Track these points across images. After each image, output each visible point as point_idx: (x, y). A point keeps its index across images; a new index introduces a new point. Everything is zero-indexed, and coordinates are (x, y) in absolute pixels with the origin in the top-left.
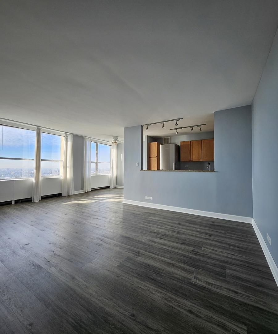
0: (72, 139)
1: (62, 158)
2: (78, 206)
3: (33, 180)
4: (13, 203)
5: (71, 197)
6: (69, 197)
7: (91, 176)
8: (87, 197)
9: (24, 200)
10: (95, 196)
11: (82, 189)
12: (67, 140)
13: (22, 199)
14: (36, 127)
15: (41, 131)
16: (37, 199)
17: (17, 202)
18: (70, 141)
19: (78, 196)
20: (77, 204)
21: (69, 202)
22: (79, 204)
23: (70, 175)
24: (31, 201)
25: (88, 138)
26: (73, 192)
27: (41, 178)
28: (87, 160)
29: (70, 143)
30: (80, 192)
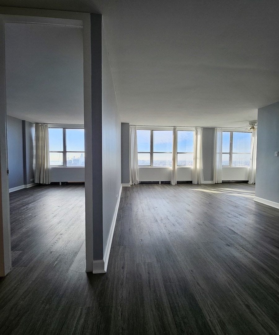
0: (202, 132)
1: (193, 150)
2: (201, 193)
3: (171, 168)
4: (160, 183)
5: (200, 186)
6: (198, 185)
7: (222, 167)
8: (214, 187)
9: (166, 182)
10: (224, 188)
11: (212, 179)
12: (197, 134)
13: (165, 181)
14: (173, 127)
15: (177, 129)
16: (174, 182)
17: (162, 183)
18: (200, 134)
19: (207, 186)
20: (201, 191)
21: (196, 188)
22: (203, 192)
23: (199, 166)
24: (170, 183)
25: (218, 128)
26: (203, 182)
27: (176, 167)
28: (218, 151)
29: (199, 137)
30: (210, 182)
